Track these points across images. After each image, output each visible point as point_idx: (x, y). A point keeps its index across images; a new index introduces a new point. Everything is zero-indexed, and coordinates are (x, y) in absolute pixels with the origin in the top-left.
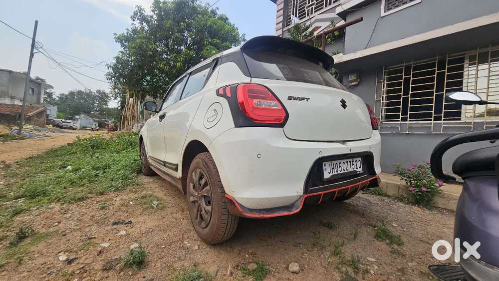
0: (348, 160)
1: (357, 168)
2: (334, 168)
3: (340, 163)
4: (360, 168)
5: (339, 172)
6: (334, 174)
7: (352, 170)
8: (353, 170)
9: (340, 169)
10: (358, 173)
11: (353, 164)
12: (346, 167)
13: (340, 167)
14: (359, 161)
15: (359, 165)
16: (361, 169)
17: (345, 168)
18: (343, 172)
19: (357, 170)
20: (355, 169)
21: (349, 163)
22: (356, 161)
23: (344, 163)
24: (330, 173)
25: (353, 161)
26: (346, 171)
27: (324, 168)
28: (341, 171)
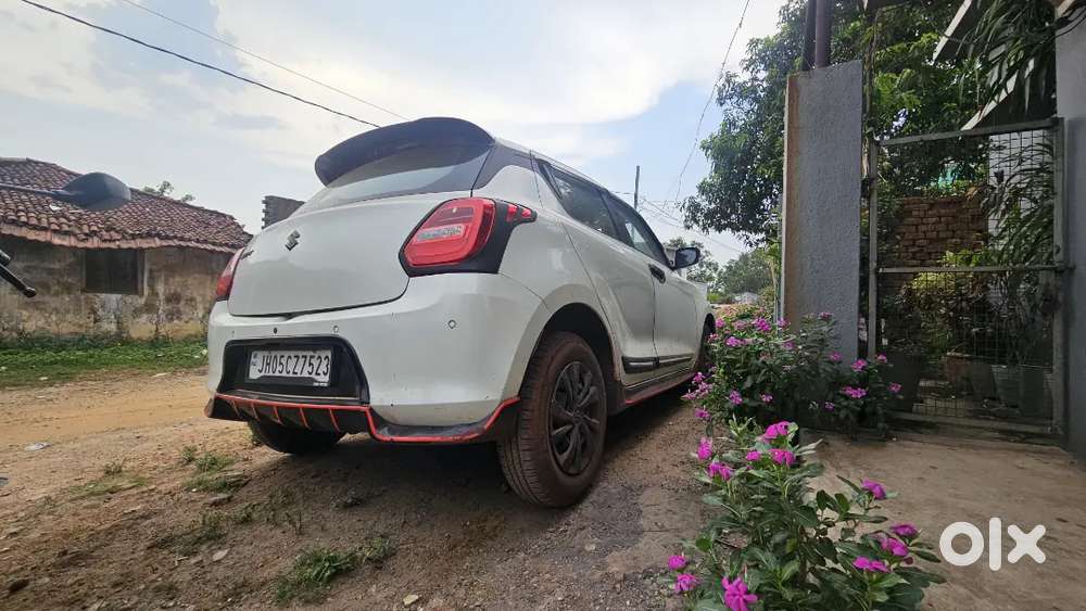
0: (300, 354)
1: (317, 374)
2: (269, 364)
3: (282, 357)
4: (325, 374)
5: (277, 374)
6: (267, 374)
7: (305, 374)
8: (308, 376)
9: (279, 368)
10: (316, 384)
11: (310, 364)
12: (293, 367)
13: (281, 363)
14: (327, 357)
15: (323, 368)
16: (327, 378)
17: (291, 369)
18: (284, 374)
19: (317, 377)
20: (313, 376)
21: (301, 360)
22: (319, 357)
23: (290, 357)
24: (261, 371)
25: (312, 357)
26: (291, 375)
27: (253, 360)
28: (280, 372)
